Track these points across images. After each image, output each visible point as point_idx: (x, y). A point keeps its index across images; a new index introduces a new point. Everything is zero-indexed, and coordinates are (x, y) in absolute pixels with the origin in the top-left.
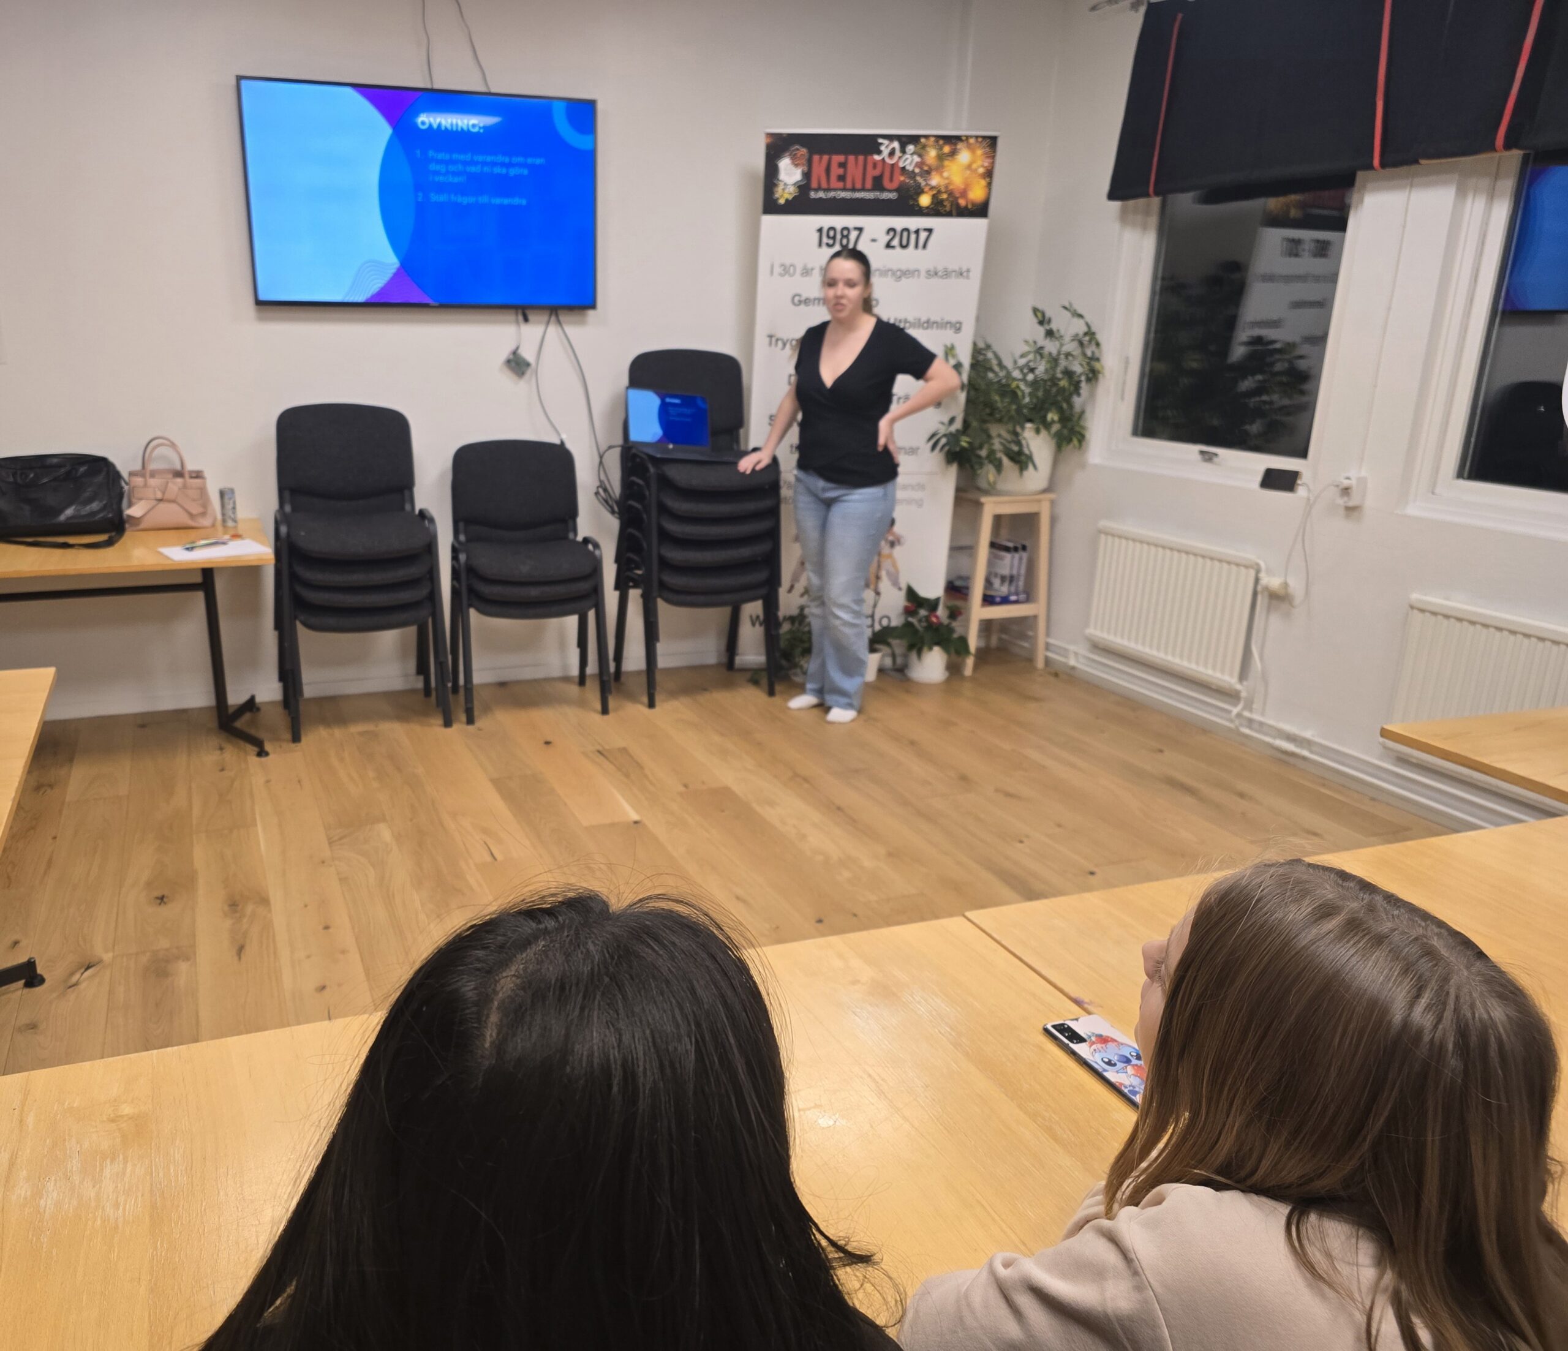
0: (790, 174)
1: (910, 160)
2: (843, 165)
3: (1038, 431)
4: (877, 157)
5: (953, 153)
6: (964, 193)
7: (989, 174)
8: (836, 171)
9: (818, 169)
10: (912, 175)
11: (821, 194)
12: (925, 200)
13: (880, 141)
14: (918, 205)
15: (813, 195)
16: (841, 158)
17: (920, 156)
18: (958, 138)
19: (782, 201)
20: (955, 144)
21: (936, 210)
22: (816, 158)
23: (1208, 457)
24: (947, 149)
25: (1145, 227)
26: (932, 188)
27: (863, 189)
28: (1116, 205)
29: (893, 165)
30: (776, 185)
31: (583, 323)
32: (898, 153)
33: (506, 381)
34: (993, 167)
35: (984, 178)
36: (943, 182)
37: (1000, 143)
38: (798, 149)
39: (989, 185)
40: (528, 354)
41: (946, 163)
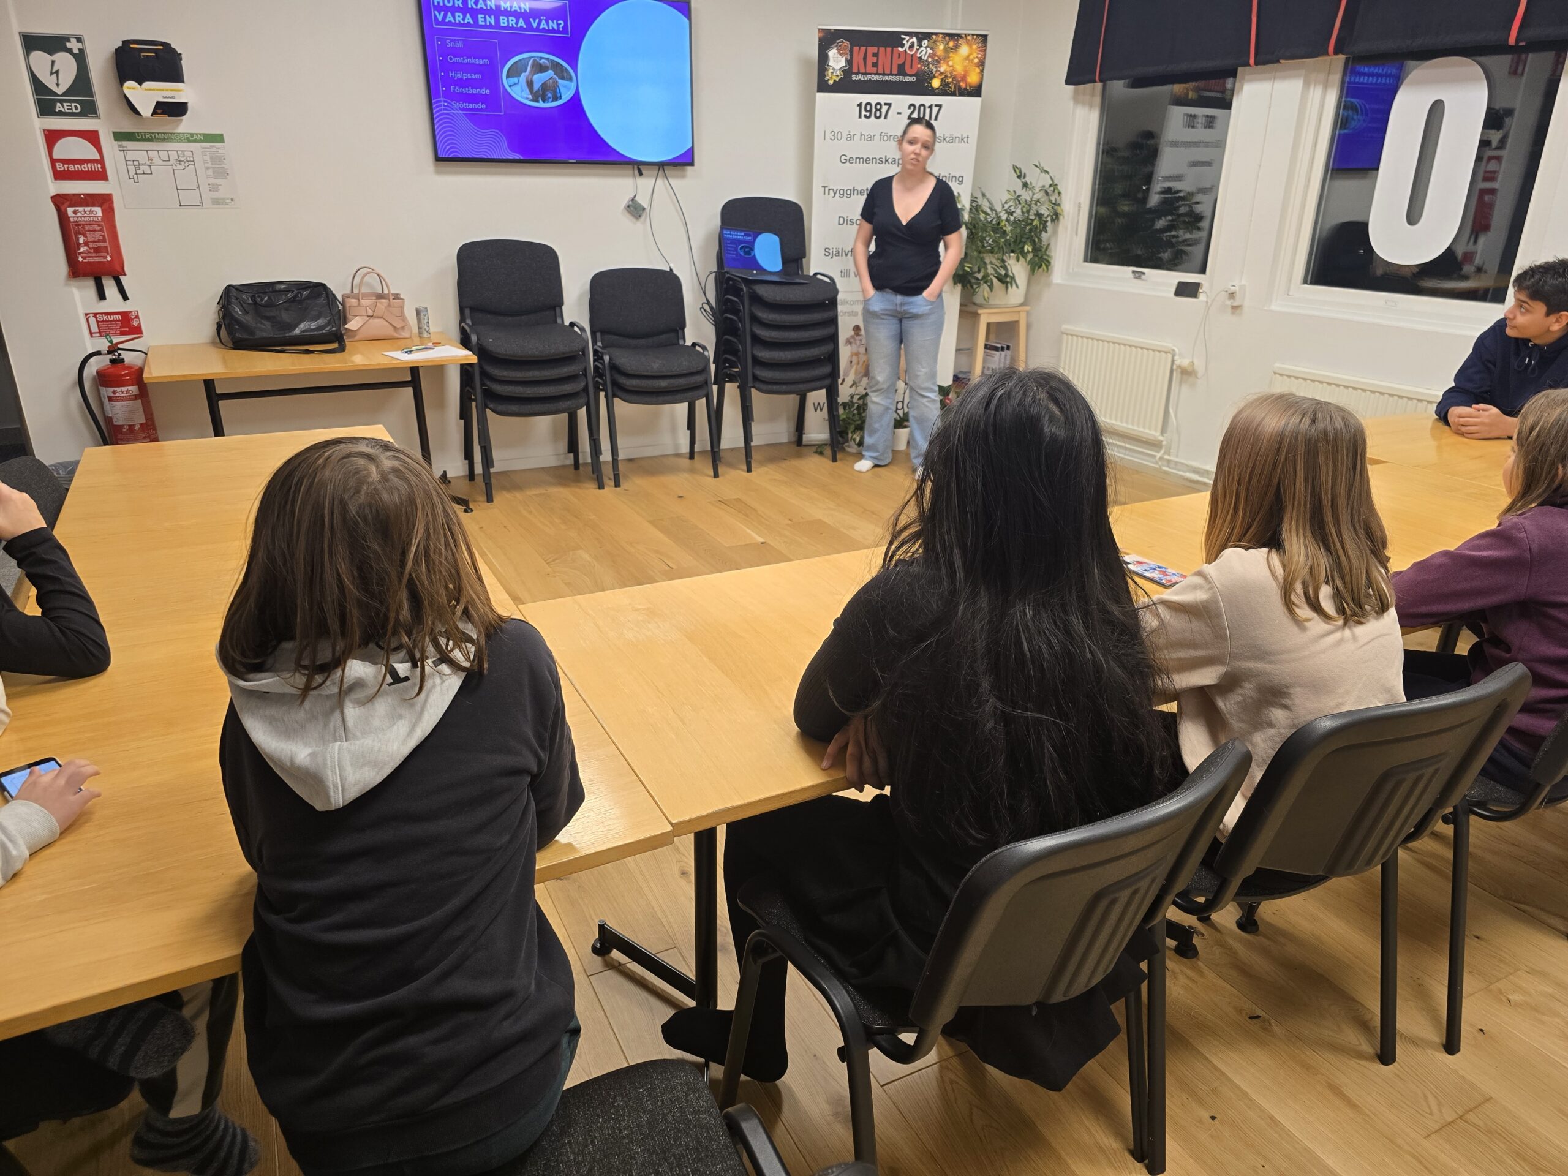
0: (837, 61)
1: (924, 53)
2: (876, 55)
3: (1018, 259)
4: (900, 49)
5: (956, 47)
6: (964, 78)
7: (982, 64)
8: (871, 59)
9: (858, 58)
10: (927, 63)
11: (860, 77)
12: (936, 83)
13: (903, 36)
14: (931, 86)
15: (854, 77)
16: (875, 50)
17: (931, 49)
18: (959, 35)
19: (831, 82)
20: (958, 40)
21: (944, 91)
22: (856, 49)
23: (1138, 276)
24: (951, 44)
25: (1091, 106)
26: (941, 73)
27: (891, 74)
28: (1071, 87)
29: (912, 55)
30: (826, 70)
31: (683, 177)
32: (916, 47)
33: (627, 220)
34: (984, 59)
35: (979, 67)
36: (949, 69)
37: (989, 38)
38: (842, 42)
39: (982, 71)
40: (642, 200)
41: (951, 55)
